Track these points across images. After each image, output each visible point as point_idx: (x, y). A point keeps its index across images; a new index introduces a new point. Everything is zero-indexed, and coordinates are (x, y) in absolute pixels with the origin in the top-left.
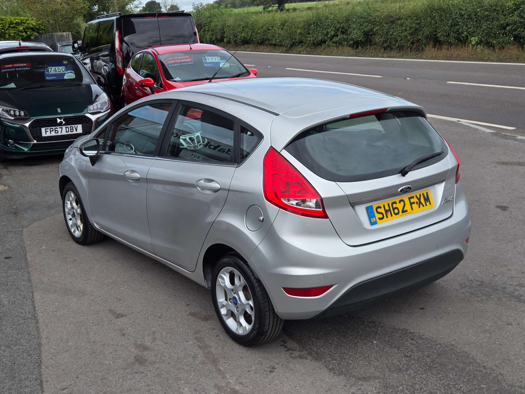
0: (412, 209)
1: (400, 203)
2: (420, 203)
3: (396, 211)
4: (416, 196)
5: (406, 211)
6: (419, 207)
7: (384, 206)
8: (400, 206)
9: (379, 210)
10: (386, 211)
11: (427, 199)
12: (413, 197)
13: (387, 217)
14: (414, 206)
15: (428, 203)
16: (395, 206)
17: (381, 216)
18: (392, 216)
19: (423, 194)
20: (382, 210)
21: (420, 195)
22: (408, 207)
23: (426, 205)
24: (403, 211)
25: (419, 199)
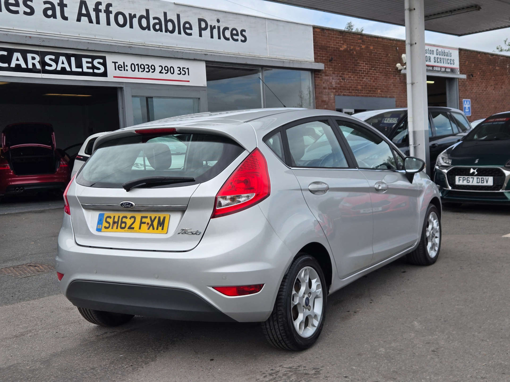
0: (140, 228)
1: (130, 218)
2: (152, 225)
3: (123, 225)
4: (151, 217)
5: (133, 228)
6: (148, 229)
7: (114, 217)
8: (129, 222)
9: (108, 220)
10: (114, 223)
11: (161, 224)
12: (147, 217)
13: (112, 228)
14: (144, 226)
15: (160, 228)
16: (124, 220)
17: (107, 225)
18: (117, 228)
19: (159, 218)
20: (111, 221)
21: (155, 217)
22: (136, 225)
23: (157, 229)
24: (130, 228)
25: (152, 221)
